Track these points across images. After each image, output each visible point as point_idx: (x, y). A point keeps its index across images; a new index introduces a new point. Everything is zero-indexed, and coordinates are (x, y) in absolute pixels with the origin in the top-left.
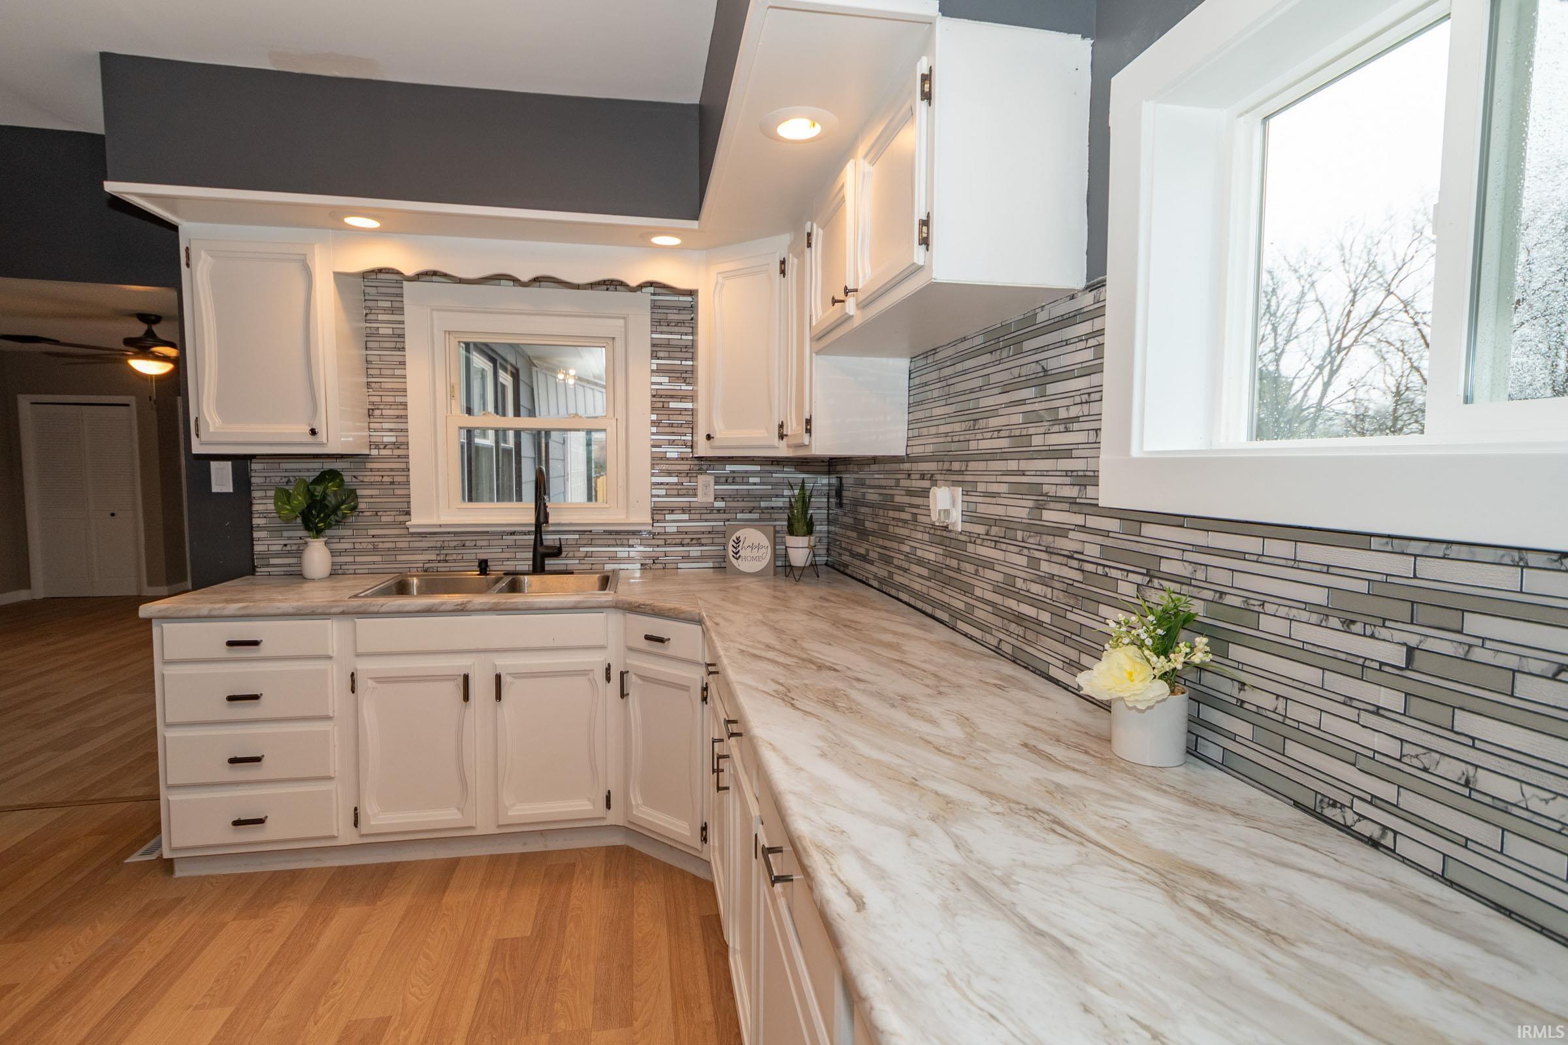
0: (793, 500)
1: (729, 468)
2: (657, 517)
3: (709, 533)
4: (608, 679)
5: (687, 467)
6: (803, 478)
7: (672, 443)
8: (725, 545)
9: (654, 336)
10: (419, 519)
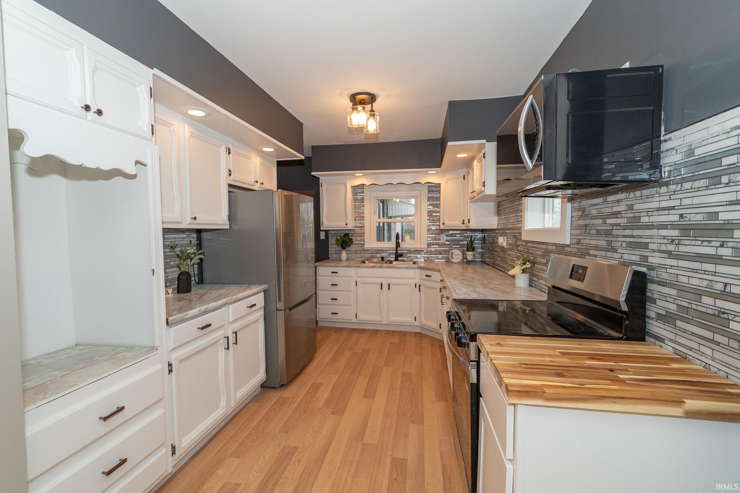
0: (468, 242)
1: (450, 232)
2: (429, 246)
3: (444, 251)
4: (416, 287)
5: (438, 232)
6: (471, 235)
7: (433, 225)
8: (449, 255)
9: (429, 195)
10: (367, 246)
